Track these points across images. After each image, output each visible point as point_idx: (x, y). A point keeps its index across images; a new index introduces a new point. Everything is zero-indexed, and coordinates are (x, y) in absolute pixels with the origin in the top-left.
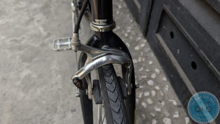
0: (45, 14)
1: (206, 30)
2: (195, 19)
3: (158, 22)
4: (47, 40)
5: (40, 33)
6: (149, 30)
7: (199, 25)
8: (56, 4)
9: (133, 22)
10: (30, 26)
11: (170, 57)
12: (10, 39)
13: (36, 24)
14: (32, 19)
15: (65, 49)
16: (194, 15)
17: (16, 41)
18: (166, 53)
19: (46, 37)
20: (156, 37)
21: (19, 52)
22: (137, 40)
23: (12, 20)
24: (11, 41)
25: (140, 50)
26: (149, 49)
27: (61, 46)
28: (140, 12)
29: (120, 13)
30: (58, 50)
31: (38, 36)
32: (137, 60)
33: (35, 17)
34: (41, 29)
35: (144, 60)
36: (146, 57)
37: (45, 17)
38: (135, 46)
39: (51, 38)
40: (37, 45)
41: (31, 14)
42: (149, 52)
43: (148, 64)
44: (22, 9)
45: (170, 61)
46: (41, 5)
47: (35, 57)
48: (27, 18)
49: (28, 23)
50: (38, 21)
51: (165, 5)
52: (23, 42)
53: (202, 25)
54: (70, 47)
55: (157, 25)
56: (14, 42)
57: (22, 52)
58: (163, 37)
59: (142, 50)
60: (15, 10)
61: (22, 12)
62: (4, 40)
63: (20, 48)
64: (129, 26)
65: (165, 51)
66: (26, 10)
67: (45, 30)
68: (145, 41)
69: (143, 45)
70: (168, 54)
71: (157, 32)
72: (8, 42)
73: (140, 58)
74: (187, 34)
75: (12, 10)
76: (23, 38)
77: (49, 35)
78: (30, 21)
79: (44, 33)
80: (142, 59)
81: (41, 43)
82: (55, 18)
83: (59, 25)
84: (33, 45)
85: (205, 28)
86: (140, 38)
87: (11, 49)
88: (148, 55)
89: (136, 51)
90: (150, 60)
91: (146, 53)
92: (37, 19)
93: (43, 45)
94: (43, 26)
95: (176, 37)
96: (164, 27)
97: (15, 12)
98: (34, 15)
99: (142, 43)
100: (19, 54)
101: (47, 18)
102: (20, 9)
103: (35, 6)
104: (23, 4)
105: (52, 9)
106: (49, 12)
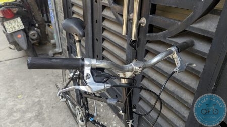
0: (40, 122)
8: (48, 111)
9: (115, 117)
29: (103, 111)
37: (41, 125)
41: (27, 124)
44: (18, 120)
46: (34, 114)
60: (11, 123)
61: (18, 123)
64: (114, 121)
66: (21, 121)
75: (8, 124)
82: (51, 124)
97: (11, 125)
98: (30, 125)
101: (43, 125)
102: (15, 121)
103: (29, 115)
104: (17, 116)
105: (45, 116)
106: (44, 119)
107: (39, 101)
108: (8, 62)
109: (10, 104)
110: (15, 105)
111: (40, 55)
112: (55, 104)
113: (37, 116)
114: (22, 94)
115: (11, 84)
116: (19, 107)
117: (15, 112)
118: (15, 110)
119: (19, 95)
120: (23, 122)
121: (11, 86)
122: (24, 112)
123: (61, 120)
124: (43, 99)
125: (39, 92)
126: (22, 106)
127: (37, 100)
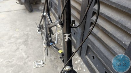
0: (25, 45)
1: (108, 58)
2: (103, 53)
3: (86, 51)
4: (27, 60)
5: (23, 56)
6: (82, 53)
7: (105, 56)
8: (31, 40)
10: (17, 53)
11: (94, 68)
12: (6, 61)
13: (21, 51)
14: (18, 49)
15: (40, 67)
16: (102, 51)
17: (9, 62)
18: (92, 66)
19: (26, 58)
20: (86, 57)
21: (12, 68)
22: (76, 58)
23: (7, 50)
24: (7, 62)
25: (78, 63)
26: (83, 63)
27: (37, 65)
28: (76, 44)
30: (36, 68)
31: (22, 58)
32: (77, 69)
33: (20, 47)
34: (24, 54)
35: (81, 69)
36: (82, 67)
37: (25, 47)
38: (75, 61)
39: (29, 59)
40: (22, 64)
41: (18, 45)
42: (83, 64)
43: (83, 71)
44: (12, 43)
45: (95, 70)
46: (23, 40)
47: (20, 71)
48: (15, 48)
49: (16, 51)
50: (22, 49)
51: (88, 44)
52: (13, 62)
53: (106, 56)
54: (42, 66)
55: (86, 52)
56: (8, 63)
57: (13, 69)
58: (89, 57)
59: (79, 63)
60: (8, 44)
61: (12, 44)
62: (2, 61)
63: (12, 66)
65: (91, 65)
66: (14, 43)
67: (26, 55)
68: (80, 58)
69: (79, 61)
70: (93, 66)
71: (86, 55)
72: (5, 63)
73: (79, 68)
74: (101, 59)
75: (7, 44)
76: (13, 60)
77: (28, 57)
78: (17, 49)
79: (25, 56)
80: (80, 69)
81: (24, 62)
82: (31, 47)
83: (34, 51)
84: (19, 63)
85: (108, 57)
86: (77, 57)
87: (7, 67)
88: (83, 66)
89: (76, 64)
90: (84, 69)
91: (81, 65)
92: (21, 48)
93: (25, 63)
94: (25, 52)
95: (95, 59)
96: (89, 53)
97: (8, 45)
98: (19, 46)
99: (79, 59)
100: (11, 70)
101: (26, 47)
102: (11, 43)
103: (20, 41)
104: (13, 40)
105: (29, 42)
106: (28, 44)
107: (28, 34)
108: (15, 12)
109: (11, 33)
110: (13, 34)
111: (34, 9)
112: (36, 36)
113: (24, 42)
114: (19, 29)
115: (14, 23)
116: (15, 35)
117: (12, 38)
118: (13, 37)
119: (17, 29)
120: (15, 44)
121: (14, 24)
122: (17, 39)
123: (38, 45)
124: (30, 33)
125: (28, 29)
126: (17, 35)
127: (26, 33)
